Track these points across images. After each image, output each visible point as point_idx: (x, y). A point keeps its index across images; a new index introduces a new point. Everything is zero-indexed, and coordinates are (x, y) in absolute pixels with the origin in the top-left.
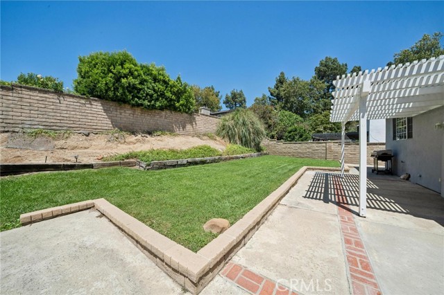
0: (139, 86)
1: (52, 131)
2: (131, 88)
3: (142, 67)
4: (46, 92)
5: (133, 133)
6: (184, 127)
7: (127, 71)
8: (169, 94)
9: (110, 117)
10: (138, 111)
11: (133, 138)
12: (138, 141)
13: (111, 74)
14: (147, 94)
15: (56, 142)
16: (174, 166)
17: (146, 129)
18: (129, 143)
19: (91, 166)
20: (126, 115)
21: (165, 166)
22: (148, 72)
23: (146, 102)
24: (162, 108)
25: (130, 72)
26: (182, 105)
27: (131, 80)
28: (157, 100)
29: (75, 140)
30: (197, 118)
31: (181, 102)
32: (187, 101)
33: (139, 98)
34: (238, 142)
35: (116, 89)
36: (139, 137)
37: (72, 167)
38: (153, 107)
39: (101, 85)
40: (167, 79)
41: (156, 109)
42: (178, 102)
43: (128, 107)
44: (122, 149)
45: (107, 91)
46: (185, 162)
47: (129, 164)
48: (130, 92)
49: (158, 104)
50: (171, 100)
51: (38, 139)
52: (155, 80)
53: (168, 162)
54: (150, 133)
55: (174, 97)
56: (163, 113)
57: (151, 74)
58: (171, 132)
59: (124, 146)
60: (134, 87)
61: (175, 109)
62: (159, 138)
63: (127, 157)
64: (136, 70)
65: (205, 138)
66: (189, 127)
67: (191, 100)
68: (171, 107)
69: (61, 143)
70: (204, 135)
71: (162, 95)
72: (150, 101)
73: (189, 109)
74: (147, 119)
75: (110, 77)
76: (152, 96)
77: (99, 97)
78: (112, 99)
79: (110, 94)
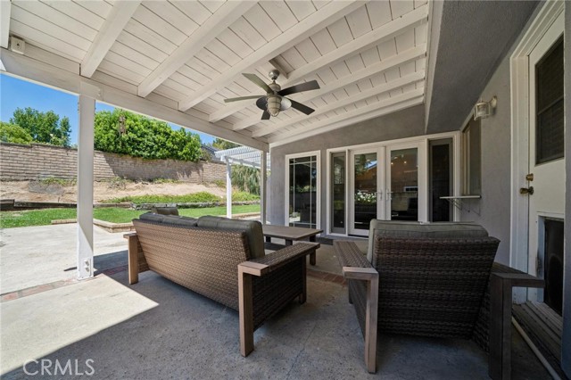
0: (140, 139)
1: (62, 180)
2: (132, 142)
3: (143, 121)
4: (57, 148)
5: (134, 180)
6: (189, 174)
7: (128, 127)
8: (169, 145)
9: (112, 167)
10: (139, 161)
11: (133, 185)
12: (138, 188)
13: (112, 131)
14: (147, 146)
15: (65, 188)
17: (147, 177)
18: (129, 190)
20: (127, 163)
22: (149, 126)
23: (146, 154)
24: (163, 158)
25: (130, 127)
26: (185, 154)
27: (132, 135)
28: (158, 150)
30: (204, 165)
31: (184, 151)
32: (192, 149)
33: (139, 149)
34: (247, 189)
35: (117, 143)
36: (140, 184)
38: (154, 157)
39: (104, 141)
40: (168, 131)
41: (157, 158)
42: (182, 150)
43: (130, 158)
44: (121, 194)
45: (108, 145)
46: (174, 205)
47: (124, 206)
48: (130, 145)
49: (158, 154)
50: (173, 150)
51: (51, 186)
52: (156, 132)
53: (158, 205)
54: (151, 181)
55: (176, 147)
56: (166, 162)
57: (152, 127)
58: (175, 179)
59: (123, 192)
60: (134, 140)
61: (178, 158)
62: (160, 185)
63: (123, 201)
64: (137, 125)
65: (213, 185)
66: (194, 174)
67: (196, 148)
68: (173, 155)
69: (69, 189)
70: (213, 182)
71: (164, 145)
72: (150, 152)
73: (194, 157)
74: (149, 168)
75: (111, 133)
76: (152, 147)
77: (102, 150)
78: (113, 152)
79: (112, 148)
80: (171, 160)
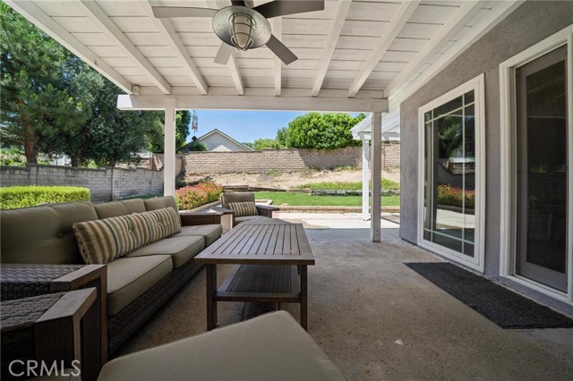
0: (322, 133)
1: (275, 172)
2: (316, 137)
5: (319, 170)
7: (312, 125)
9: (303, 160)
10: (323, 152)
11: (317, 174)
12: (320, 176)
13: (302, 131)
14: (328, 138)
16: (333, 195)
17: (330, 165)
18: (313, 178)
19: (285, 191)
20: (314, 156)
21: (325, 194)
23: (327, 145)
24: (343, 146)
25: (314, 125)
27: (316, 131)
28: (337, 139)
29: (284, 176)
33: (321, 142)
35: (306, 140)
36: (322, 173)
37: (276, 190)
38: (333, 147)
39: (298, 139)
40: (346, 119)
41: (336, 148)
43: (315, 150)
44: (304, 183)
45: (300, 142)
46: (344, 192)
47: (304, 192)
48: (315, 139)
49: (338, 143)
51: (269, 176)
52: (336, 123)
53: (328, 192)
54: (332, 169)
56: (345, 150)
57: (332, 120)
58: (354, 166)
59: (308, 180)
60: (317, 135)
61: (357, 144)
62: (339, 173)
63: (305, 187)
64: (320, 122)
68: (352, 143)
69: (276, 178)
71: (342, 134)
72: (330, 143)
74: (331, 157)
75: (302, 133)
76: (331, 138)
77: (297, 147)
78: (304, 147)
79: (302, 144)
80: (350, 148)
